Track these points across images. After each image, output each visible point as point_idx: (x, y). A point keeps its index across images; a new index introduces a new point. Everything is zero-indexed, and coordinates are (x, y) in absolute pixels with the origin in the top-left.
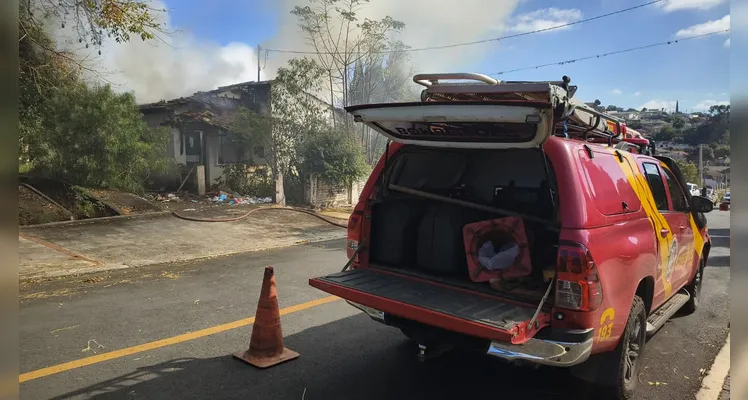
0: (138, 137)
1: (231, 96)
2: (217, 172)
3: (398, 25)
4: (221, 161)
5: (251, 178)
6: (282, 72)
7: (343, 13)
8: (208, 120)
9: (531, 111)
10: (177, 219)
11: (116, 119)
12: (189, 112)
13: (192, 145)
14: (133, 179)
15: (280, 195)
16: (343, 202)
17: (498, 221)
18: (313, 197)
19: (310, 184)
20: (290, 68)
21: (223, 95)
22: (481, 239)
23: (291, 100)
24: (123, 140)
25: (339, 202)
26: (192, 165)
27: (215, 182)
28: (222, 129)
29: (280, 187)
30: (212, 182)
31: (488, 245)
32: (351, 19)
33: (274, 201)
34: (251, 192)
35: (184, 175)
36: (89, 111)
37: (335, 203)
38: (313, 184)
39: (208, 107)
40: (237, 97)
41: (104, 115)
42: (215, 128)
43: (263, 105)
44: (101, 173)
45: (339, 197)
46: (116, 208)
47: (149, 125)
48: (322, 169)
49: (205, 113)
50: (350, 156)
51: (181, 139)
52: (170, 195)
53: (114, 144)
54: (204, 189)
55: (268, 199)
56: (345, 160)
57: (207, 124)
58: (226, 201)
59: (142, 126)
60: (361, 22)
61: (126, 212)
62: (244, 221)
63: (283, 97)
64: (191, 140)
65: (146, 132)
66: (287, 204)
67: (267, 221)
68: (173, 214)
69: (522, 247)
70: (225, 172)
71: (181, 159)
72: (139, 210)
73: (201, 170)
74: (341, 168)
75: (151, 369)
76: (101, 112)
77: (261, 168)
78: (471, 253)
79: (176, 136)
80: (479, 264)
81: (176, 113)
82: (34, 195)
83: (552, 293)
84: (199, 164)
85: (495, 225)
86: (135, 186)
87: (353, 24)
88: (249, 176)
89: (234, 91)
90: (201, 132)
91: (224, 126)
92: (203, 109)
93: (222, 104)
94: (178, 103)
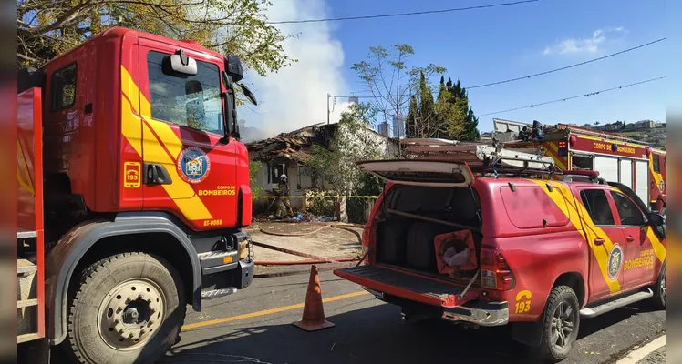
1: (307, 135)
3: (440, 70)
6: (344, 116)
7: (393, 64)
8: (288, 156)
9: (455, 166)
12: (275, 150)
15: (343, 214)
17: (456, 233)
19: (368, 205)
20: (350, 112)
21: (300, 134)
22: (446, 245)
28: (300, 162)
29: (343, 207)
31: (451, 249)
32: (401, 68)
35: (271, 199)
38: (371, 205)
39: (289, 145)
40: (311, 136)
42: (294, 161)
43: (331, 140)
49: (286, 151)
51: (269, 171)
55: (334, 218)
57: (288, 158)
58: (301, 220)
60: (410, 69)
62: (314, 236)
63: (345, 135)
64: (276, 171)
66: (349, 222)
67: (331, 236)
68: (261, 230)
69: (471, 250)
71: (268, 187)
75: (245, 330)
78: (439, 255)
79: (265, 168)
80: (444, 262)
81: (265, 151)
83: (479, 277)
85: (455, 236)
87: (403, 71)
89: (309, 131)
90: (284, 165)
91: (301, 159)
92: (285, 147)
93: (300, 142)
94: (266, 143)
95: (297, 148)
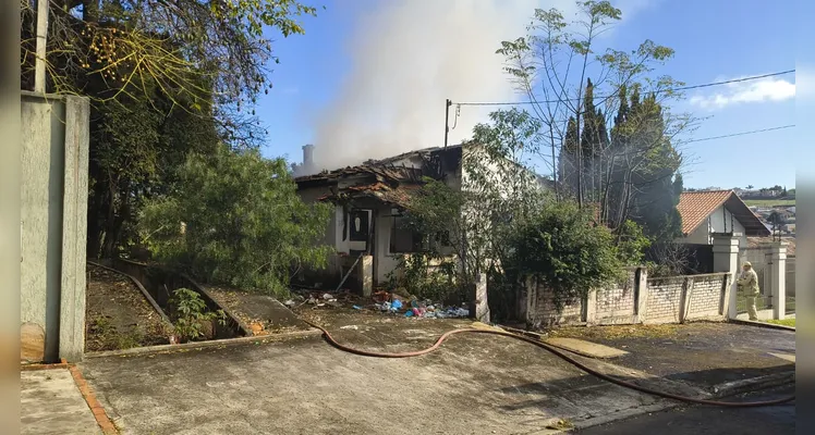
0: (287, 215)
1: (409, 164)
2: (388, 264)
3: (660, 53)
4: (393, 250)
5: (434, 274)
6: (479, 130)
7: (571, 44)
8: (380, 194)
10: (329, 348)
11: (259, 190)
12: (357, 185)
13: (358, 229)
14: (277, 275)
15: (482, 306)
16: (574, 318)
18: (531, 311)
19: (526, 289)
20: (492, 123)
21: (399, 164)
23: (493, 167)
24: (265, 219)
25: (568, 319)
26: (356, 255)
27: (385, 279)
28: (398, 207)
29: (481, 291)
30: (381, 278)
33: (472, 316)
34: (432, 294)
35: (346, 268)
36: (227, 178)
37: (562, 320)
38: (531, 290)
39: (380, 179)
40: (416, 166)
41: (244, 186)
42: (389, 205)
44: (234, 265)
45: (568, 311)
46: (243, 321)
47: (303, 200)
48: (548, 267)
49: (377, 187)
50: (592, 247)
51: (345, 220)
52: (326, 296)
53: (253, 224)
54: (370, 287)
55: (463, 311)
56: (586, 253)
57: (379, 200)
58: (401, 311)
59: (294, 201)
61: (257, 329)
64: (358, 220)
65: (299, 209)
66: (493, 321)
68: (324, 335)
70: (399, 266)
71: (343, 245)
72: (275, 327)
73: (368, 261)
74: (579, 267)
76: (241, 181)
77: (447, 260)
79: (339, 215)
81: (340, 186)
82: (138, 296)
84: (365, 253)
86: (276, 286)
88: (431, 270)
89: (413, 159)
90: (370, 212)
91: (401, 203)
92: (376, 182)
93: (398, 175)
94: (343, 174)
95: (394, 184)
